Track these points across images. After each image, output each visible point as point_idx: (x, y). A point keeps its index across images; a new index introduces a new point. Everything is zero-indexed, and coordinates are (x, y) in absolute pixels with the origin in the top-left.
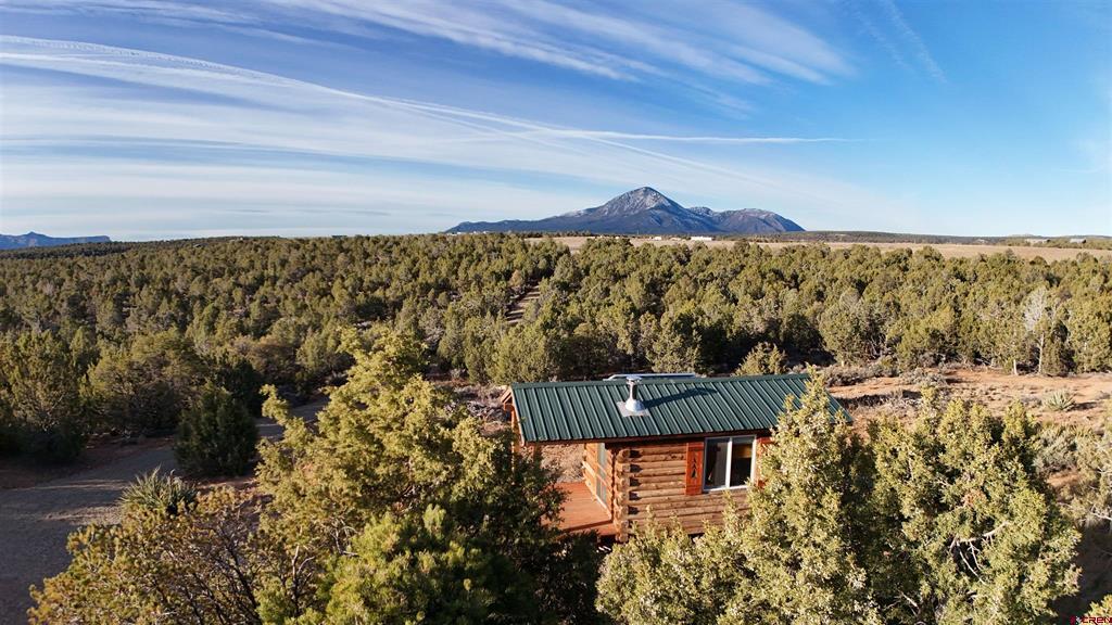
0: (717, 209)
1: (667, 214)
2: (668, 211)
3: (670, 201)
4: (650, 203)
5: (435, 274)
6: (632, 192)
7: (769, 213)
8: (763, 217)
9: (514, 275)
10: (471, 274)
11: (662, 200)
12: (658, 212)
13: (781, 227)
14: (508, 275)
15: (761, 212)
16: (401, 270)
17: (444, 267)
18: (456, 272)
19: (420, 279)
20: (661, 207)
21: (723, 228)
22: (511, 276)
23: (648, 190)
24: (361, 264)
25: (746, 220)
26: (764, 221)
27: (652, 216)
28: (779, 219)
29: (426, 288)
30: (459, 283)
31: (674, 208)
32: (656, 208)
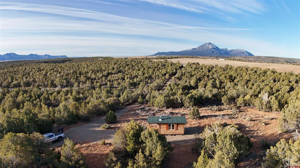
0: (229, 49)
1: (215, 50)
2: (216, 49)
3: (216, 46)
4: (210, 47)
5: (149, 74)
6: (205, 44)
7: (244, 50)
8: (242, 51)
9: (167, 75)
10: (157, 74)
11: (214, 46)
12: (213, 49)
13: (247, 55)
14: (165, 74)
15: (242, 50)
16: (141, 73)
17: (151, 71)
18: (153, 73)
19: (145, 75)
20: (214, 48)
21: (231, 54)
22: (166, 75)
23: (210, 43)
24: (131, 70)
25: (237, 52)
26: (242, 52)
27: (211, 50)
28: (246, 52)
29: (146, 78)
30: (154, 76)
31: (217, 48)
32: (212, 48)
